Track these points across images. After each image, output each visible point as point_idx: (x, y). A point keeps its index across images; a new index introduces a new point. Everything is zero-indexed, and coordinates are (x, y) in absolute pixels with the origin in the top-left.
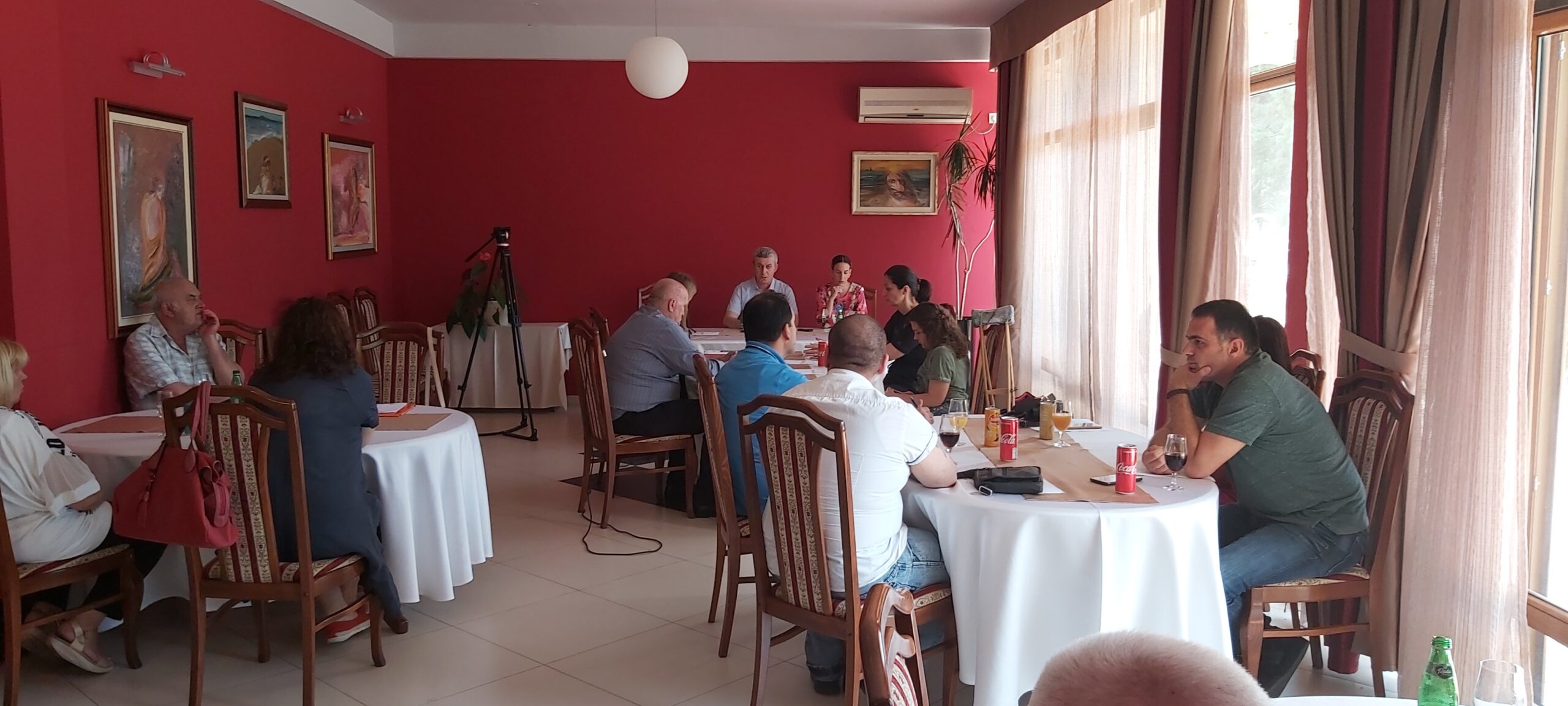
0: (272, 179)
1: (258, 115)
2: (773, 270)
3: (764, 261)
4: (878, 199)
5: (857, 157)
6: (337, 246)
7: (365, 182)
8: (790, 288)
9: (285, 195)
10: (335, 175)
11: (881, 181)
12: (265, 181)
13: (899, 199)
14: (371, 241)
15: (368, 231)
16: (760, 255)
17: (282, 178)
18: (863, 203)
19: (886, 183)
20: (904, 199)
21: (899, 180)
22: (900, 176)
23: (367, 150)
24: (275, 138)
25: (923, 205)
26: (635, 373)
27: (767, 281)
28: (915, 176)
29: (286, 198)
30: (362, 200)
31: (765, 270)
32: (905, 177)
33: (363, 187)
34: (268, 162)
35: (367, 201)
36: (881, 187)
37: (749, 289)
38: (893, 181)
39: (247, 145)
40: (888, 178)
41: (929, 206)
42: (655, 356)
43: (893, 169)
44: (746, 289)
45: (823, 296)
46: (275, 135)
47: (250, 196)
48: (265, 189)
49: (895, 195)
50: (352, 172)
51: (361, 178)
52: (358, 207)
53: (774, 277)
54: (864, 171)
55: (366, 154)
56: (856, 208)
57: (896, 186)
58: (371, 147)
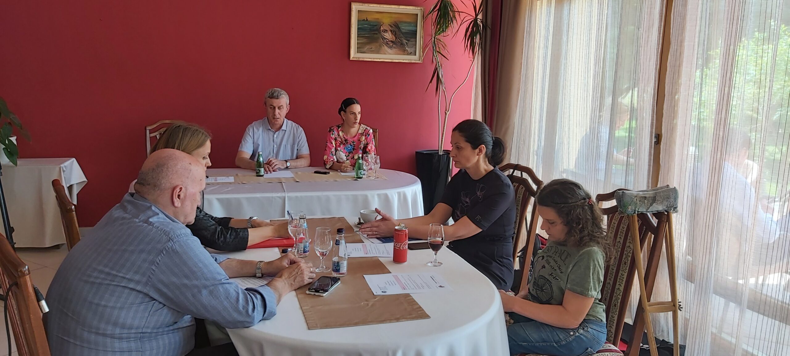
2: (285, 111)
3: (275, 102)
4: (373, 46)
5: (356, 7)
8: (301, 129)
11: (374, 30)
13: (391, 47)
16: (272, 97)
18: (360, 49)
19: (380, 33)
20: (395, 48)
21: (391, 31)
22: (391, 26)
25: (410, 54)
26: (109, 330)
27: (280, 122)
28: (405, 28)
31: (277, 111)
32: (396, 28)
36: (375, 36)
37: (261, 129)
38: (386, 31)
40: (382, 28)
41: (415, 55)
42: (147, 295)
43: (386, 21)
44: (258, 130)
45: (333, 136)
49: (387, 44)
53: (285, 118)
54: (360, 21)
56: (354, 54)
57: (388, 36)
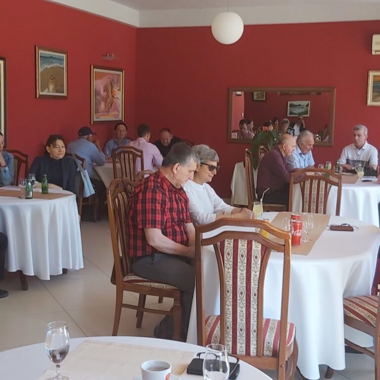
0: (56, 86)
1: (49, 56)
5: (372, 74)
6: (97, 118)
7: (118, 88)
9: (64, 93)
10: (98, 85)
12: (51, 87)
14: (120, 116)
15: (118, 111)
17: (63, 85)
18: (374, 99)
23: (120, 73)
24: (59, 67)
29: (65, 94)
30: (115, 97)
33: (116, 90)
34: (54, 78)
35: (119, 97)
39: (40, 69)
46: (59, 65)
47: (41, 93)
48: (51, 90)
50: (109, 84)
51: (115, 86)
52: (113, 100)
54: (375, 82)
55: (119, 75)
56: (370, 102)
58: (122, 71)
